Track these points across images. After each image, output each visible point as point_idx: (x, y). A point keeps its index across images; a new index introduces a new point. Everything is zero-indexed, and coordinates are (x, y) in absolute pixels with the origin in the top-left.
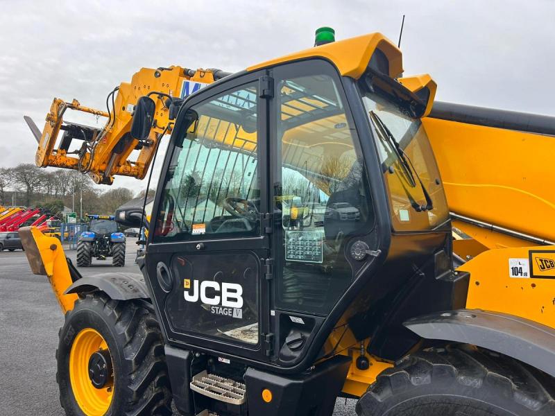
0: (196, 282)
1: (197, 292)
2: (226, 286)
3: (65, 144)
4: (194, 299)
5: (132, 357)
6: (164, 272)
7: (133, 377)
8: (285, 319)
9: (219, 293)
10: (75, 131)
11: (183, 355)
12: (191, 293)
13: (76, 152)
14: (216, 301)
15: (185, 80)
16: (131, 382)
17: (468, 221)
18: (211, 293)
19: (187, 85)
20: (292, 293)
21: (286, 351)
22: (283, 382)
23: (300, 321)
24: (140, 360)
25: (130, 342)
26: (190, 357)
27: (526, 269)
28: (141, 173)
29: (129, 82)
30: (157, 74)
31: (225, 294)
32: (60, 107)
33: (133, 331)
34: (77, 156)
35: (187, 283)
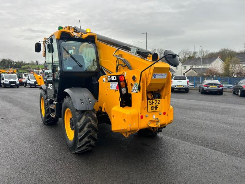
1: (49, 86)
14: (51, 88)
20: (56, 85)
22: (56, 103)
35: (48, 84)
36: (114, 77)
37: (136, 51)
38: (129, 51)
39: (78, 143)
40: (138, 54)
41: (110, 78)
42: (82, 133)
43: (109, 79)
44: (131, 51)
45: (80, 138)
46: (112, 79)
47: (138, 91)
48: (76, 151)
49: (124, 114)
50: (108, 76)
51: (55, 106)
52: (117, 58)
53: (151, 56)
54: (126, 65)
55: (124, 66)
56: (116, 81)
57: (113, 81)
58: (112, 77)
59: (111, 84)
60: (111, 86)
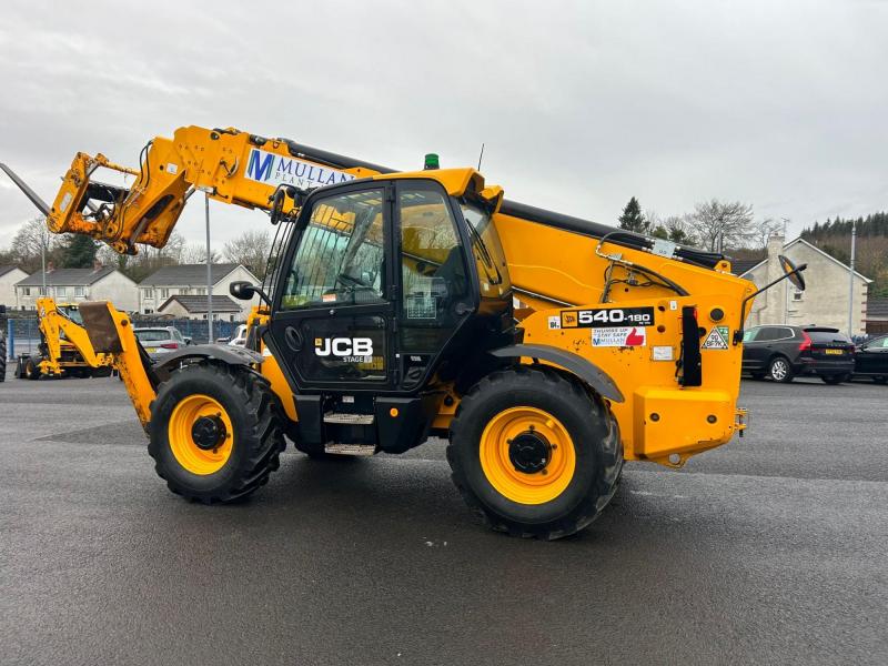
0: (328, 341)
1: (329, 348)
2: (356, 341)
4: (326, 353)
5: (254, 411)
6: (294, 334)
7: (256, 428)
8: (407, 359)
9: (351, 347)
11: (317, 398)
12: (323, 348)
13: (92, 215)
14: (348, 352)
15: (253, 148)
16: (254, 432)
17: (524, 293)
18: (342, 347)
19: (257, 155)
20: (408, 342)
21: (408, 380)
22: (406, 401)
23: (418, 359)
24: (261, 412)
25: (250, 400)
26: (322, 399)
27: (558, 323)
29: (171, 137)
30: (213, 136)
31: (356, 347)
33: (250, 391)
35: (318, 342)
36: (612, 313)
37: (676, 250)
38: (645, 248)
39: (600, 500)
40: (681, 258)
41: (590, 317)
43: (584, 319)
44: (651, 248)
46: (605, 319)
47: (730, 346)
49: (710, 404)
50: (578, 311)
51: (394, 412)
52: (610, 264)
53: (729, 264)
54: (652, 283)
55: (643, 285)
56: (625, 324)
57: (609, 324)
58: (604, 312)
59: (595, 333)
60: (595, 337)
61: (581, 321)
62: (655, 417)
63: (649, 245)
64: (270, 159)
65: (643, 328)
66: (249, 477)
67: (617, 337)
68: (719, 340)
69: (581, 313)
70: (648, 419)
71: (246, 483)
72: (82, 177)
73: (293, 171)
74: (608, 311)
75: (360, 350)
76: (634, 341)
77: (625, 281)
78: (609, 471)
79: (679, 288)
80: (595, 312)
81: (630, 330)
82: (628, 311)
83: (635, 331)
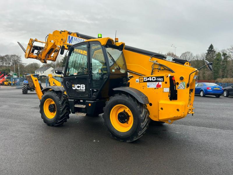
0: (75, 85)
1: (75, 87)
2: (81, 85)
3: (33, 52)
4: (75, 88)
5: (60, 103)
6: (68, 83)
7: (61, 107)
8: (93, 90)
9: (80, 87)
10: (36, 48)
11: (73, 100)
12: (74, 87)
13: (36, 54)
14: (80, 88)
15: (69, 35)
16: (60, 109)
18: (78, 87)
19: (69, 37)
20: (94, 86)
21: (93, 96)
22: (93, 102)
23: (96, 90)
24: (62, 104)
25: (60, 100)
26: (74, 101)
27: (138, 81)
28: (54, 59)
29: (52, 34)
30: (60, 33)
31: (81, 87)
32: (32, 41)
33: (60, 98)
34: (36, 55)
35: (73, 85)
36: (152, 78)
37: (173, 59)
38: (164, 59)
39: (140, 132)
40: (174, 62)
41: (147, 79)
42: (144, 123)
43: (145, 80)
44: (166, 58)
45: (143, 127)
46: (151, 80)
47: (186, 88)
48: (134, 140)
49: (177, 105)
50: (143, 77)
51: (90, 105)
52: (153, 64)
53: (189, 63)
54: (165, 69)
55: (162, 70)
56: (156, 81)
57: (152, 81)
58: (150, 78)
59: (148, 84)
60: (148, 85)
61: (144, 80)
62: (162, 109)
63: (165, 58)
64: (72, 38)
65: (161, 82)
66: (60, 120)
67: (153, 85)
68: (183, 86)
69: (144, 78)
70: (160, 109)
71: (59, 121)
72: (31, 44)
73: (77, 41)
74: (152, 77)
75: (82, 88)
76: (158, 86)
77: (157, 69)
78: (142, 124)
79: (172, 70)
80: (148, 78)
81: (157, 83)
82: (157, 77)
83: (159, 83)
